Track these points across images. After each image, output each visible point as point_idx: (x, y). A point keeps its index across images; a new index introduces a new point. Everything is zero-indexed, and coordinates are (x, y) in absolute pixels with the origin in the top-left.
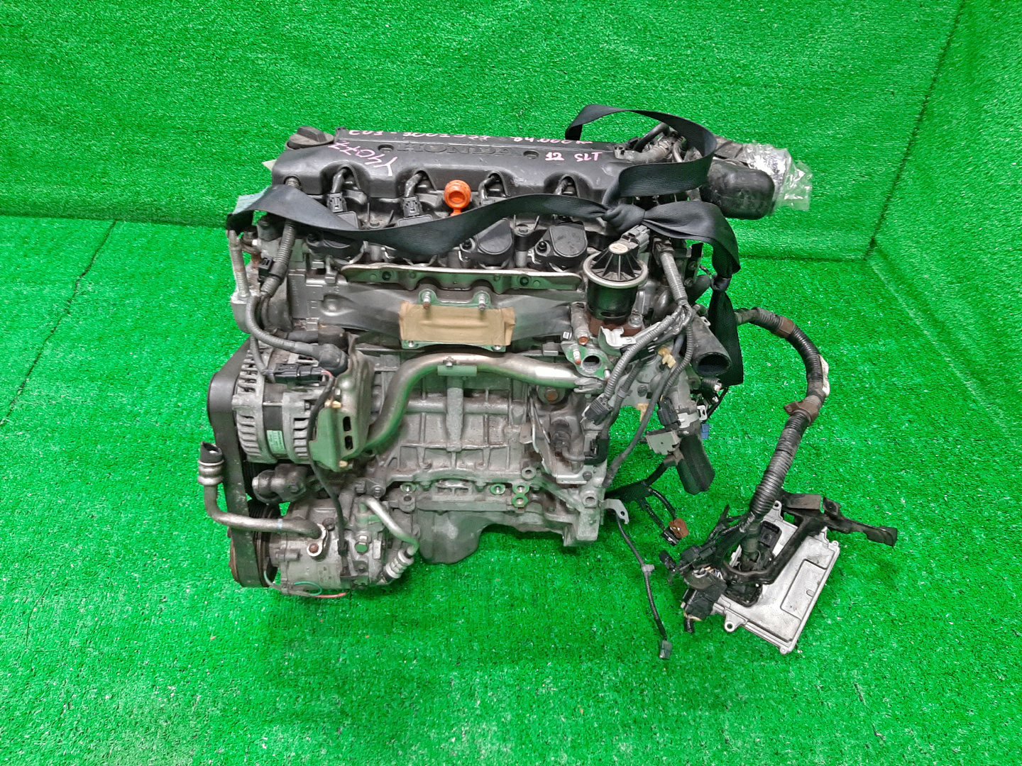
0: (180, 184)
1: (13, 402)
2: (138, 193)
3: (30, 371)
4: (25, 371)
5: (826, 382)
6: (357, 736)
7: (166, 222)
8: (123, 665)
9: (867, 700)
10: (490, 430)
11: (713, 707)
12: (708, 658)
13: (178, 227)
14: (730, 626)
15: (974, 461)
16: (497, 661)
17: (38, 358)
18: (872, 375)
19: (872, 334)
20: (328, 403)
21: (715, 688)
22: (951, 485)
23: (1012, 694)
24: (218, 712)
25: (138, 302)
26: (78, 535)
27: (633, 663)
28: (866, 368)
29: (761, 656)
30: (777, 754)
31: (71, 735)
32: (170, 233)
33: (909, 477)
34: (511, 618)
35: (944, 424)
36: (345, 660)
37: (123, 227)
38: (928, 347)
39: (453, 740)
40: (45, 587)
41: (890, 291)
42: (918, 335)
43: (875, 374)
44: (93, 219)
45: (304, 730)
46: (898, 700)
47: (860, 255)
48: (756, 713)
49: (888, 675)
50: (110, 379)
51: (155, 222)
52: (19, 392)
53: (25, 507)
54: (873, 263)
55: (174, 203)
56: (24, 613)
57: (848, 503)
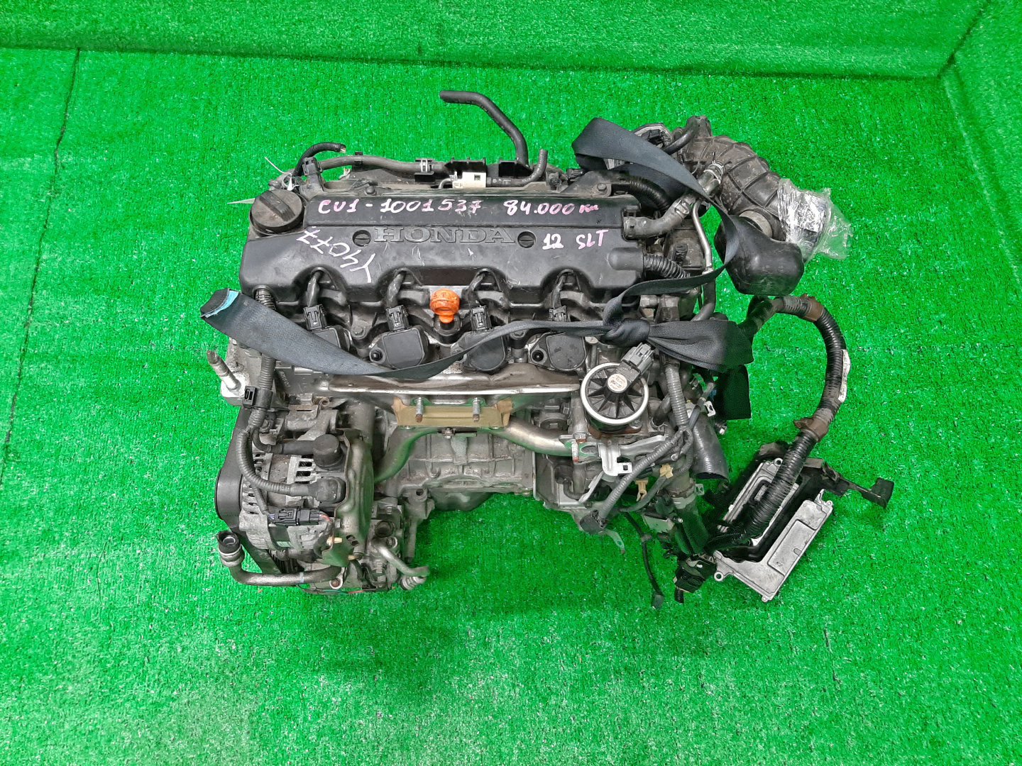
0: (140, 10)
1: (26, 324)
2: (96, 21)
3: (34, 282)
4: (30, 283)
5: (844, 386)
6: (391, 683)
7: (133, 50)
8: (186, 617)
9: (833, 646)
10: (495, 446)
11: (694, 653)
12: (696, 605)
13: (148, 55)
14: (719, 577)
15: (996, 373)
16: (509, 610)
17: (38, 264)
18: (914, 257)
19: (927, 196)
20: (329, 542)
21: (699, 635)
22: (964, 404)
23: (965, 639)
24: (273, 662)
25: (124, 175)
26: (122, 483)
27: (628, 612)
28: (909, 248)
29: (744, 602)
30: (745, 697)
31: (156, 685)
32: (142, 65)
33: (926, 397)
34: (521, 566)
35: (977, 324)
36: (375, 611)
37: (89, 61)
38: (983, 214)
39: (471, 686)
40: (104, 542)
41: (958, 126)
42: (977, 196)
43: (918, 256)
44: (53, 48)
45: (347, 678)
46: (860, 645)
47: (934, 73)
48: (732, 659)
49: (856, 621)
50: (114, 291)
51: (122, 50)
52: (30, 312)
53: (67, 453)
54: (947, 83)
55: (137, 31)
56: (91, 568)
57: (855, 430)
